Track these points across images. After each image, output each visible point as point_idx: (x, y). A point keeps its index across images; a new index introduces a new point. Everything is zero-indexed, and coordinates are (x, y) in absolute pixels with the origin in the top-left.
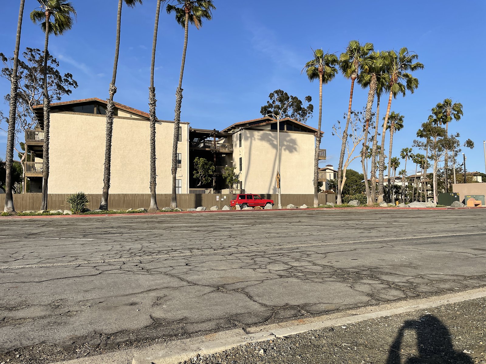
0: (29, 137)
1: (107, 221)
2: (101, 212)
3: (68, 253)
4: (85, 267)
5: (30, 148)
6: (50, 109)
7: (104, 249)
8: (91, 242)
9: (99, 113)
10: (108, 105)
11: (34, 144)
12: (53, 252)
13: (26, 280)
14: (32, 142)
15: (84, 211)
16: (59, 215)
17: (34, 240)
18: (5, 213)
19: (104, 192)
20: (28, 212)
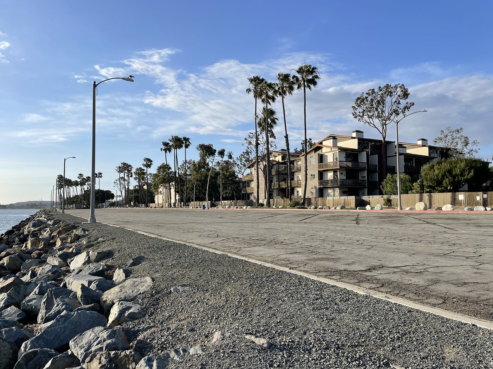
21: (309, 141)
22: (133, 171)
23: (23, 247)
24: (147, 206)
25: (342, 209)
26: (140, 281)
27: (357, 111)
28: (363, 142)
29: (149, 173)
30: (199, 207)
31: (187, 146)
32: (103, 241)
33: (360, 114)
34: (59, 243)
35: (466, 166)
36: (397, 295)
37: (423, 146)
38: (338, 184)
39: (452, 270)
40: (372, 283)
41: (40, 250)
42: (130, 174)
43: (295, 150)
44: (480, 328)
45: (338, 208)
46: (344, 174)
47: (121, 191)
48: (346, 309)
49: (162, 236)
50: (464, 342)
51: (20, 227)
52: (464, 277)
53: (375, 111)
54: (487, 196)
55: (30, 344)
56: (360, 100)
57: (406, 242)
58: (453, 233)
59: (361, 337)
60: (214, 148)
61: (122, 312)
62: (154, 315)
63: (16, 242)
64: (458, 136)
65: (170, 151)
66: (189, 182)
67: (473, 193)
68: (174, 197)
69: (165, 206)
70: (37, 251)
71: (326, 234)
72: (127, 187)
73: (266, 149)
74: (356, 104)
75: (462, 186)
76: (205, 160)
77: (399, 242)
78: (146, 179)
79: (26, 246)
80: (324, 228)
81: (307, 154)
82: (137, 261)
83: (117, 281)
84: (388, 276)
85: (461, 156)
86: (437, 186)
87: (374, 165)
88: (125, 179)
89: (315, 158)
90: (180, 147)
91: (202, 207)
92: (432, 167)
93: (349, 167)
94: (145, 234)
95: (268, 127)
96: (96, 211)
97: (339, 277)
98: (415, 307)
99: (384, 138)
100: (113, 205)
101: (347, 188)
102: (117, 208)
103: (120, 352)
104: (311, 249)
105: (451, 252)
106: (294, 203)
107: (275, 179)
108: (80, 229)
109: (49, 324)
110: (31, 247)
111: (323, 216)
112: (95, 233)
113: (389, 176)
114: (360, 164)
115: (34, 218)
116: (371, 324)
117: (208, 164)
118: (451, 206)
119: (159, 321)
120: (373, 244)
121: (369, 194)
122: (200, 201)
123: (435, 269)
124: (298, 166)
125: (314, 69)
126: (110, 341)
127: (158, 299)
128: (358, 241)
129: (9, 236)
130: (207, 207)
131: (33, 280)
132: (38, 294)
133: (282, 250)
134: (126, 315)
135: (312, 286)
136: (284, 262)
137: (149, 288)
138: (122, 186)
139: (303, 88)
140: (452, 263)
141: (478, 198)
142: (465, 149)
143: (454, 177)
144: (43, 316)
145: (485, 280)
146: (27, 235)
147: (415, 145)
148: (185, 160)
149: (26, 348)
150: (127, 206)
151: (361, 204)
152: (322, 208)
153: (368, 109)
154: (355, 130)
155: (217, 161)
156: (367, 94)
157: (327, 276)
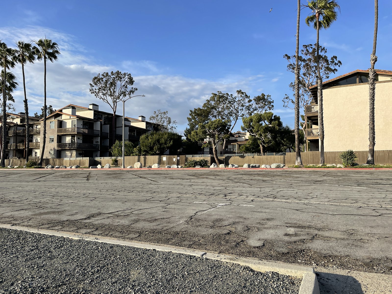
0: (308, 111)
1: (374, 174)
2: (369, 166)
3: (349, 197)
4: (366, 209)
5: (309, 118)
6: (322, 87)
7: (378, 197)
8: (365, 190)
9: (361, 81)
10: (370, 74)
11: (312, 115)
12: (337, 195)
13: (323, 212)
14: (310, 114)
15: (354, 165)
16: (334, 168)
17: (320, 185)
18: (296, 166)
19: (370, 149)
20: (311, 165)
21: (49, 108)
25: (76, 168)
27: (94, 88)
28: (98, 114)
33: (96, 91)
35: (168, 138)
36: (107, 235)
37: (143, 121)
38: (76, 147)
39: (149, 211)
40: (89, 228)
43: (35, 114)
44: (158, 251)
45: (73, 167)
46: (80, 139)
48: (58, 255)
50: (145, 264)
52: (156, 215)
53: (108, 90)
54: (180, 158)
56: (97, 80)
57: (122, 193)
58: (156, 184)
59: (66, 277)
64: (165, 116)
67: (172, 156)
71: (57, 190)
73: (3, 111)
74: (94, 82)
75: (166, 151)
77: (117, 193)
80: (57, 185)
81: (46, 119)
84: (103, 221)
85: (166, 130)
86: (150, 151)
87: (106, 133)
89: (55, 123)
92: (147, 137)
93: (85, 133)
95: (5, 89)
97: (60, 227)
98: (117, 243)
99: (115, 113)
101: (83, 150)
104: (40, 204)
105: (151, 198)
106: (31, 163)
107: (12, 140)
111: (58, 174)
113: (117, 142)
114: (95, 131)
116: (78, 263)
118: (158, 165)
120: (97, 196)
121: (101, 156)
123: (138, 211)
124: (37, 130)
125: (54, 44)
128: (84, 194)
133: (9, 208)
135: (30, 239)
136: (8, 219)
139: (43, 59)
140: (151, 205)
141: (174, 159)
142: (168, 126)
143: (161, 145)
145: (168, 216)
147: (137, 120)
151: (94, 164)
152: (59, 168)
153: (103, 88)
154: (92, 103)
156: (102, 75)
157: (49, 227)
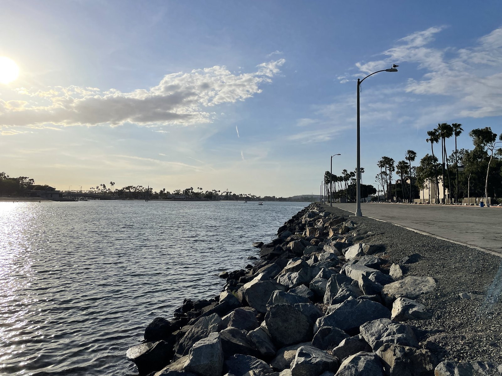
22: (396, 164)
23: (303, 235)
24: (411, 202)
26: (421, 279)
29: (413, 167)
30: (475, 204)
31: (458, 134)
32: (372, 235)
34: (331, 234)
41: (316, 238)
42: (392, 169)
47: (383, 186)
49: (434, 235)
51: (298, 217)
55: (323, 321)
60: (494, 132)
61: (405, 309)
62: (442, 319)
63: (297, 230)
65: (437, 141)
66: (462, 175)
68: (442, 192)
69: (432, 202)
70: (315, 239)
72: (389, 181)
76: (483, 148)
78: (410, 172)
79: (305, 234)
82: (414, 259)
83: (394, 277)
88: (387, 173)
90: (449, 135)
91: (480, 204)
94: (416, 231)
96: (363, 206)
100: (376, 199)
102: (380, 203)
103: (415, 350)
108: (349, 222)
109: (338, 306)
110: (309, 235)
112: (363, 226)
115: (308, 209)
117: (486, 153)
119: (449, 327)
122: (476, 197)
126: (400, 335)
127: (444, 303)
129: (291, 225)
130: (486, 204)
131: (316, 264)
132: (322, 278)
134: (410, 312)
137: (432, 289)
138: (384, 180)
144: (328, 298)
146: (305, 225)
148: (456, 150)
149: (320, 323)
150: (390, 201)
155: (498, 148)
